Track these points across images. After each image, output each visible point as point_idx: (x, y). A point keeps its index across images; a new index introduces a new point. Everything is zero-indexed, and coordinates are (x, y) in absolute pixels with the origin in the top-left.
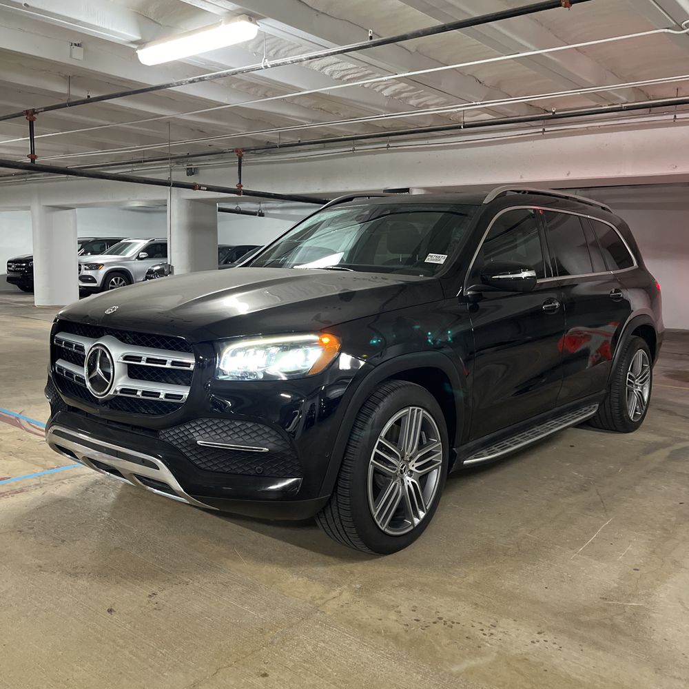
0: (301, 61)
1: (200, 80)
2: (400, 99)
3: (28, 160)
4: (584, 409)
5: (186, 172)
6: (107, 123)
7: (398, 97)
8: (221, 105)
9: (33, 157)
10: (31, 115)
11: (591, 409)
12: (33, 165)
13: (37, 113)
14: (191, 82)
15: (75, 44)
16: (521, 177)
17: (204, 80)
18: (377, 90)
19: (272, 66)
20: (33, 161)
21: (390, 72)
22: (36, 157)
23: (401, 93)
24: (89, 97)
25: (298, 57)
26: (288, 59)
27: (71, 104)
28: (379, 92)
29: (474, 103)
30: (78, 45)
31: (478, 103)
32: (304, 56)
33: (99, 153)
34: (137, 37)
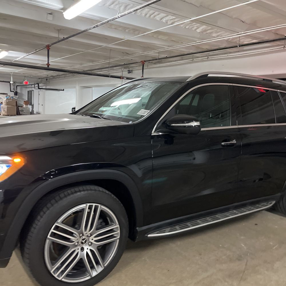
0: (131, 12)
1: (97, 26)
2: (207, 33)
3: (47, 66)
4: (262, 204)
5: (127, 72)
6: (84, 50)
7: (206, 33)
8: (121, 40)
9: (48, 65)
10: (48, 47)
11: (268, 204)
12: (48, 68)
13: (50, 46)
14: (94, 27)
15: (49, 14)
16: (273, 72)
17: (98, 26)
18: (193, 29)
19: (121, 16)
20: (48, 66)
21: (187, 18)
22: (49, 65)
23: (206, 31)
24: (64, 38)
25: (130, 11)
26: (126, 12)
27: (59, 41)
28: (195, 30)
29: (240, 33)
30: (51, 14)
31: (242, 33)
32: (132, 10)
33: (91, 64)
34: (62, 7)
